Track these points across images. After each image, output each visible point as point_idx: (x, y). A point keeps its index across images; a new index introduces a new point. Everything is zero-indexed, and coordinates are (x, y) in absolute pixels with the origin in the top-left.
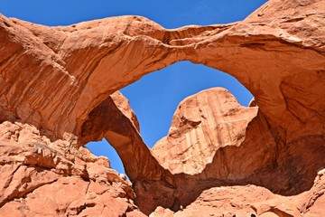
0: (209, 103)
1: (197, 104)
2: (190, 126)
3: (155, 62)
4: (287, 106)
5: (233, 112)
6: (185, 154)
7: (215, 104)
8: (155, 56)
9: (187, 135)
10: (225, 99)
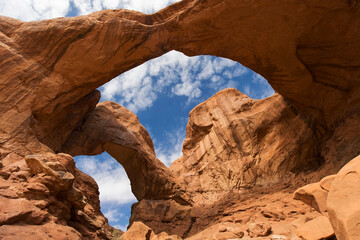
0: (219, 105)
1: (207, 110)
2: (202, 133)
3: (136, 46)
4: (314, 77)
5: (246, 107)
6: (201, 163)
7: (225, 104)
8: (135, 38)
9: (201, 143)
10: (235, 97)
